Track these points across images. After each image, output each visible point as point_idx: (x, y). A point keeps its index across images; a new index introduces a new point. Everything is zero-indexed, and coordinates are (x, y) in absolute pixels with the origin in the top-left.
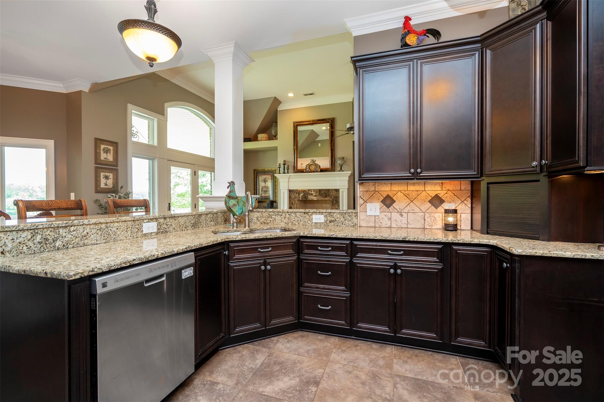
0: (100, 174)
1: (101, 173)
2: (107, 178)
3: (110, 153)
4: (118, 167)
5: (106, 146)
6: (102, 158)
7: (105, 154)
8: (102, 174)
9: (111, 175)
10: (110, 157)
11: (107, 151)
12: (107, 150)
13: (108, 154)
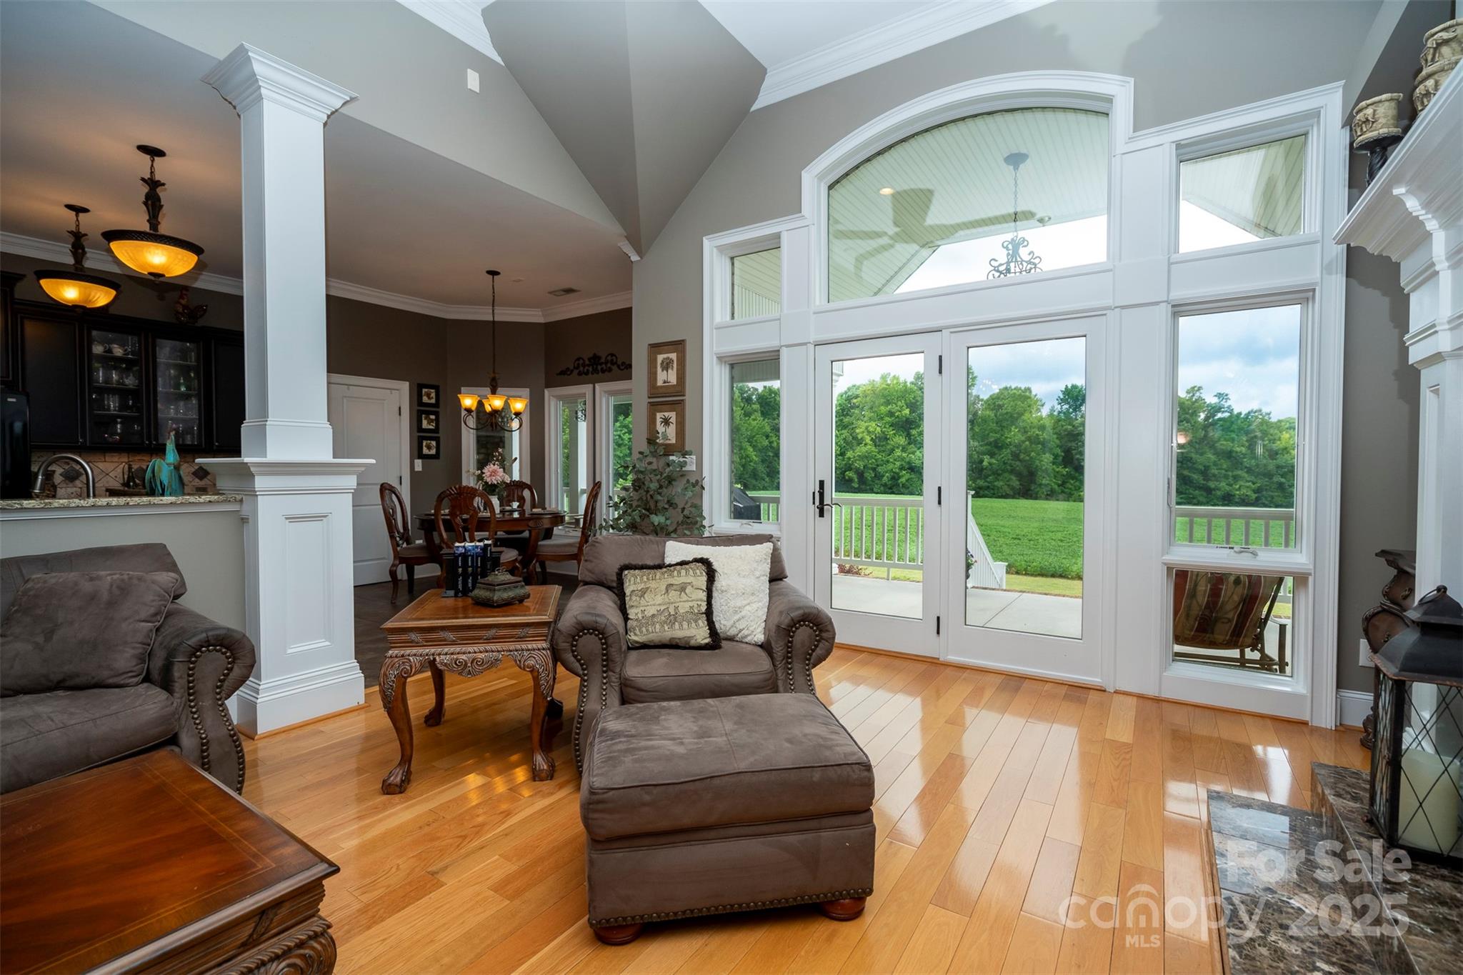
0: (655, 415)
1: (658, 414)
2: (666, 422)
3: (672, 369)
4: (684, 395)
5: (665, 356)
6: (660, 383)
7: (665, 372)
8: (659, 416)
9: (672, 416)
10: (672, 377)
11: (667, 366)
12: (667, 364)
13: (670, 371)
